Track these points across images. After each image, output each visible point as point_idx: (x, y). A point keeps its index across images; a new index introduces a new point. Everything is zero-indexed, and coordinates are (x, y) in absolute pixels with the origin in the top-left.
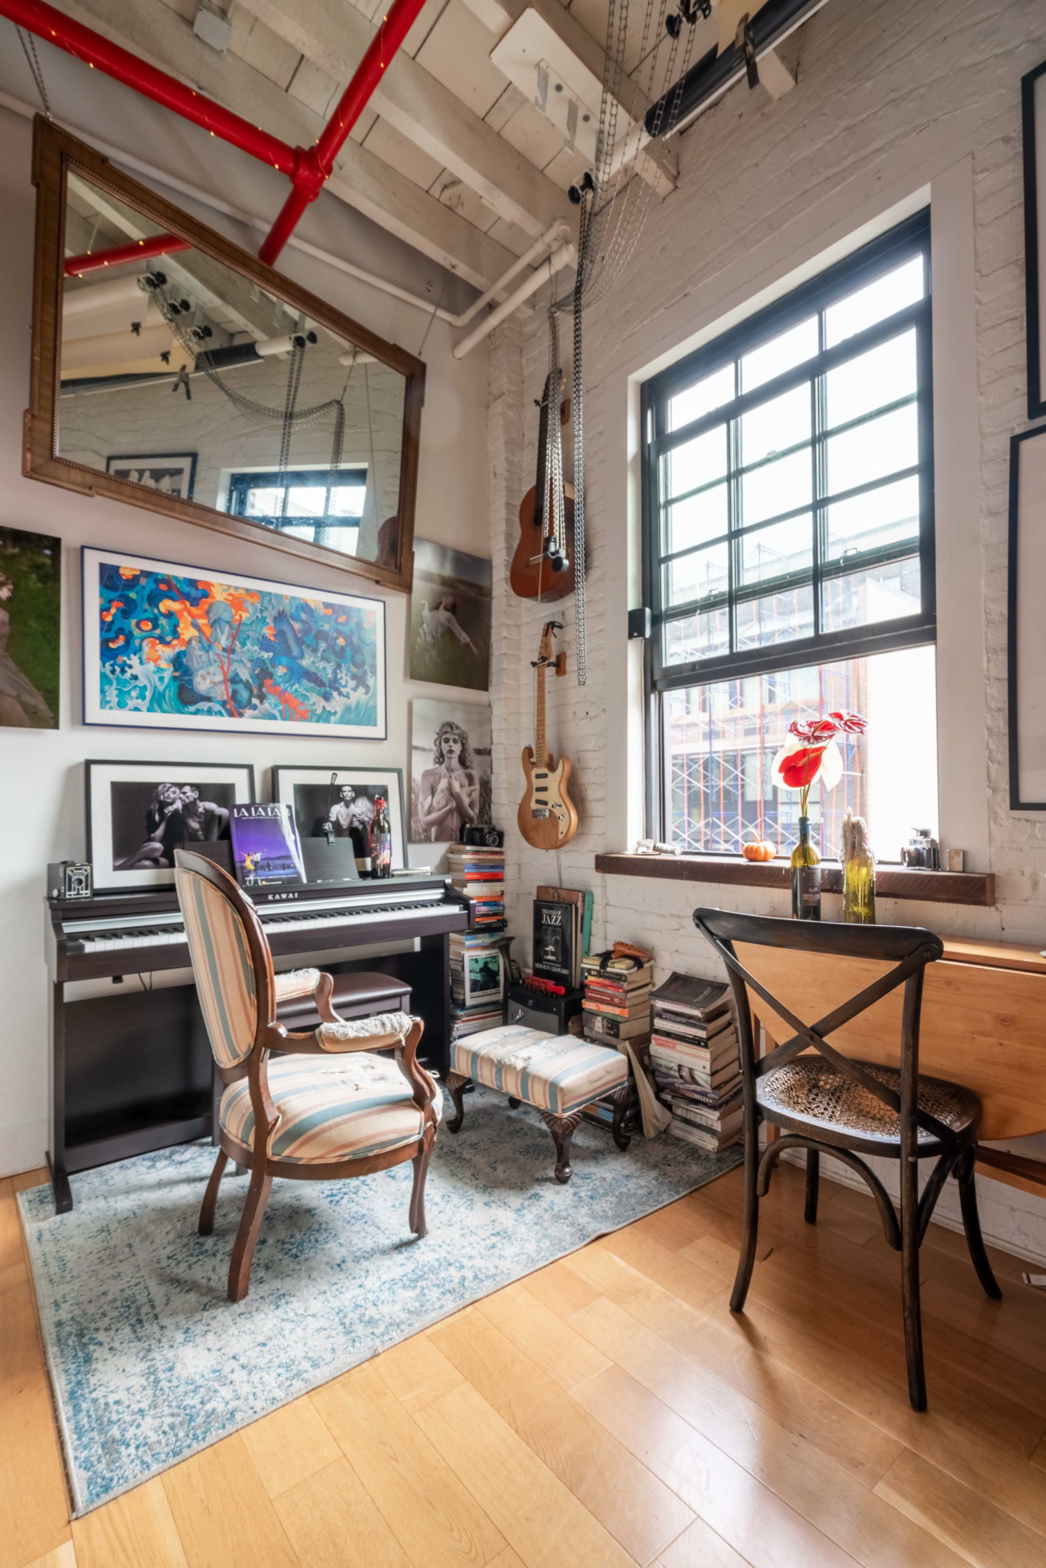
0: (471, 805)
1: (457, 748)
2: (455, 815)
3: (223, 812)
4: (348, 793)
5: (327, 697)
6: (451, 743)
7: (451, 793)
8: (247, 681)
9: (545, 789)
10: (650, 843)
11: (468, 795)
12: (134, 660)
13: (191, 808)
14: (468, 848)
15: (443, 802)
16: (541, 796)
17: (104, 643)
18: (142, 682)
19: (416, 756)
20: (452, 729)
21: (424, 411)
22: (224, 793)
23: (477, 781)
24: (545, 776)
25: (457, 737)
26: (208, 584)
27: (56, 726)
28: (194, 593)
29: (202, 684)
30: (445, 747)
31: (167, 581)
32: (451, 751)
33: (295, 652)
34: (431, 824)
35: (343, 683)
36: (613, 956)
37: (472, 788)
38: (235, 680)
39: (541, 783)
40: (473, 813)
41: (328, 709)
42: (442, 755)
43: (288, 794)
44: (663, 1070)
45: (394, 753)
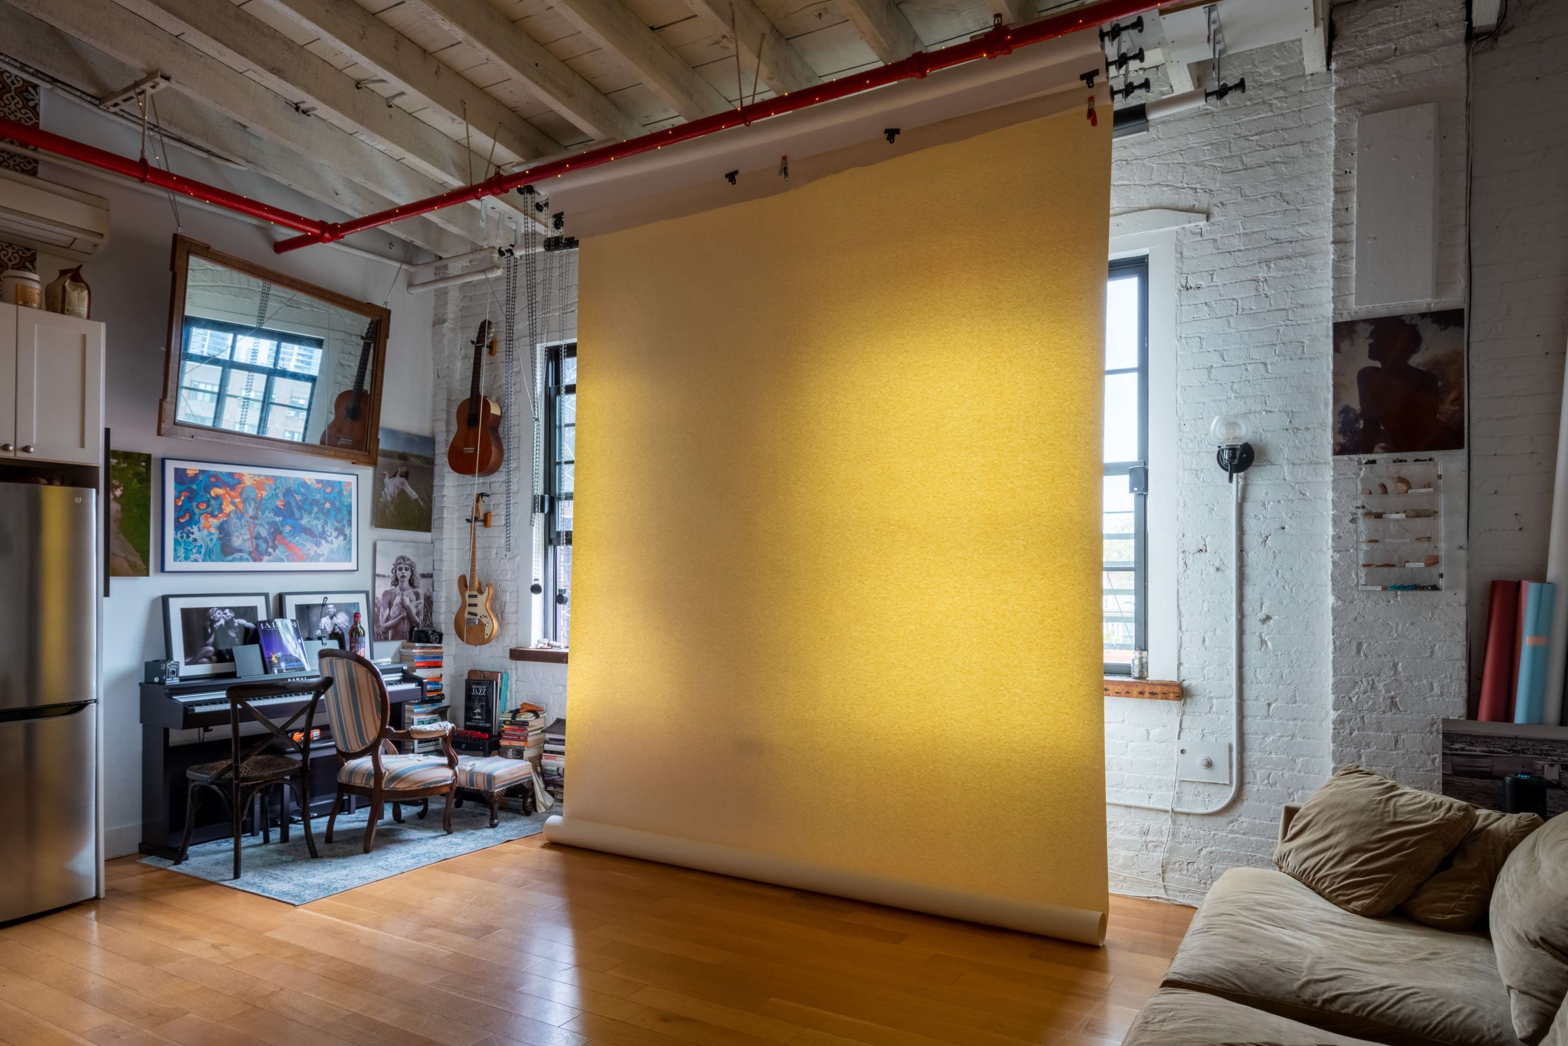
0: (418, 614)
1: (408, 574)
2: (406, 621)
3: (251, 625)
4: (331, 609)
5: (318, 545)
6: (404, 571)
7: (403, 606)
8: (266, 537)
9: (476, 605)
10: (546, 641)
11: (415, 606)
12: (195, 529)
13: (229, 623)
14: (417, 645)
15: (397, 613)
16: (473, 610)
17: (177, 520)
18: (200, 542)
19: (379, 581)
20: (405, 560)
21: (389, 342)
23: (422, 597)
24: (476, 596)
25: (408, 566)
26: (241, 475)
27: (147, 575)
28: (231, 481)
29: (236, 542)
30: (399, 574)
31: (216, 475)
32: (403, 577)
33: (297, 515)
34: (388, 629)
35: (329, 534)
36: (520, 711)
37: (418, 602)
38: (258, 537)
39: (473, 601)
40: (419, 619)
41: (318, 552)
42: (397, 579)
43: (291, 612)
44: (549, 772)
45: (363, 580)
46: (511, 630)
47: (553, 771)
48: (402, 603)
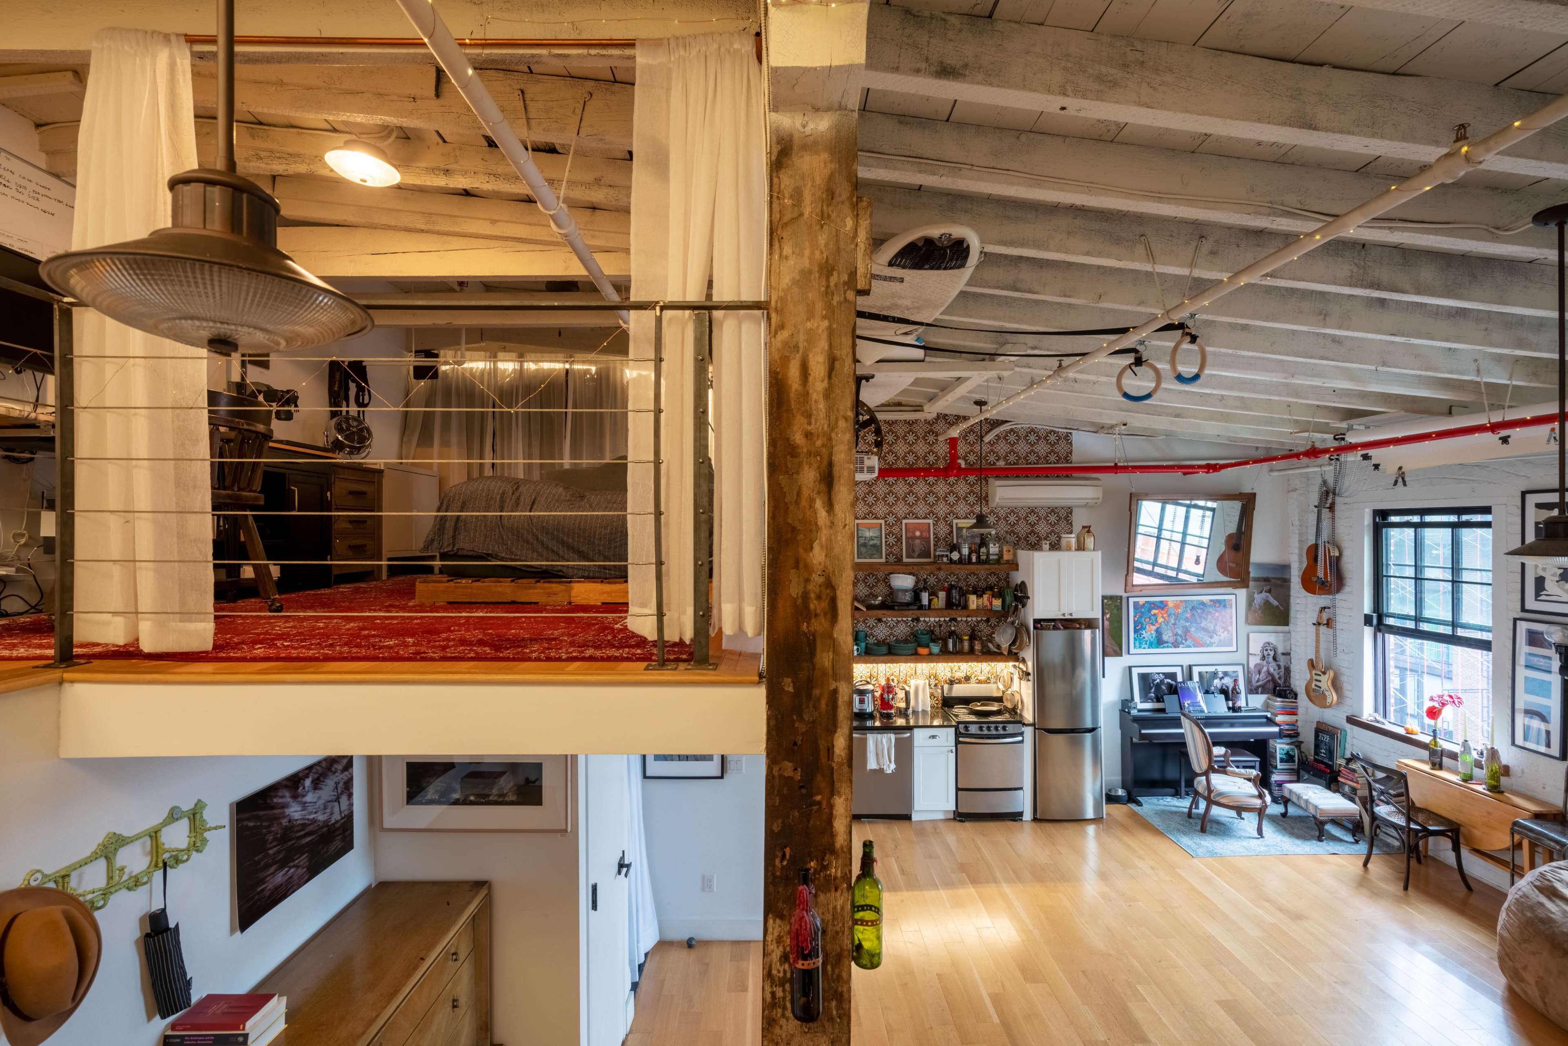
0: (1280, 678)
1: (1272, 653)
2: (1271, 682)
3: (1173, 683)
4: (1221, 675)
5: (1211, 637)
6: (1269, 651)
7: (1269, 673)
8: (1181, 634)
9: (1320, 681)
11: (1278, 674)
12: (1144, 632)
13: (1162, 681)
14: (1279, 699)
15: (1265, 677)
16: (1318, 684)
17: (1135, 628)
18: (1146, 639)
19: (1251, 657)
20: (1269, 645)
21: (1255, 512)
22: (1173, 676)
23: (1283, 667)
24: (1320, 675)
25: (1272, 648)
26: (1167, 601)
27: (1121, 656)
28: (1162, 606)
29: (1165, 638)
30: (1266, 653)
31: (1154, 603)
32: (1269, 655)
33: (1199, 621)
34: (1258, 687)
35: (1218, 631)
36: (1354, 760)
37: (1280, 671)
38: (1177, 634)
39: (1318, 678)
40: (1281, 682)
41: (1212, 641)
42: (1264, 656)
45: (1241, 657)
46: (1348, 702)
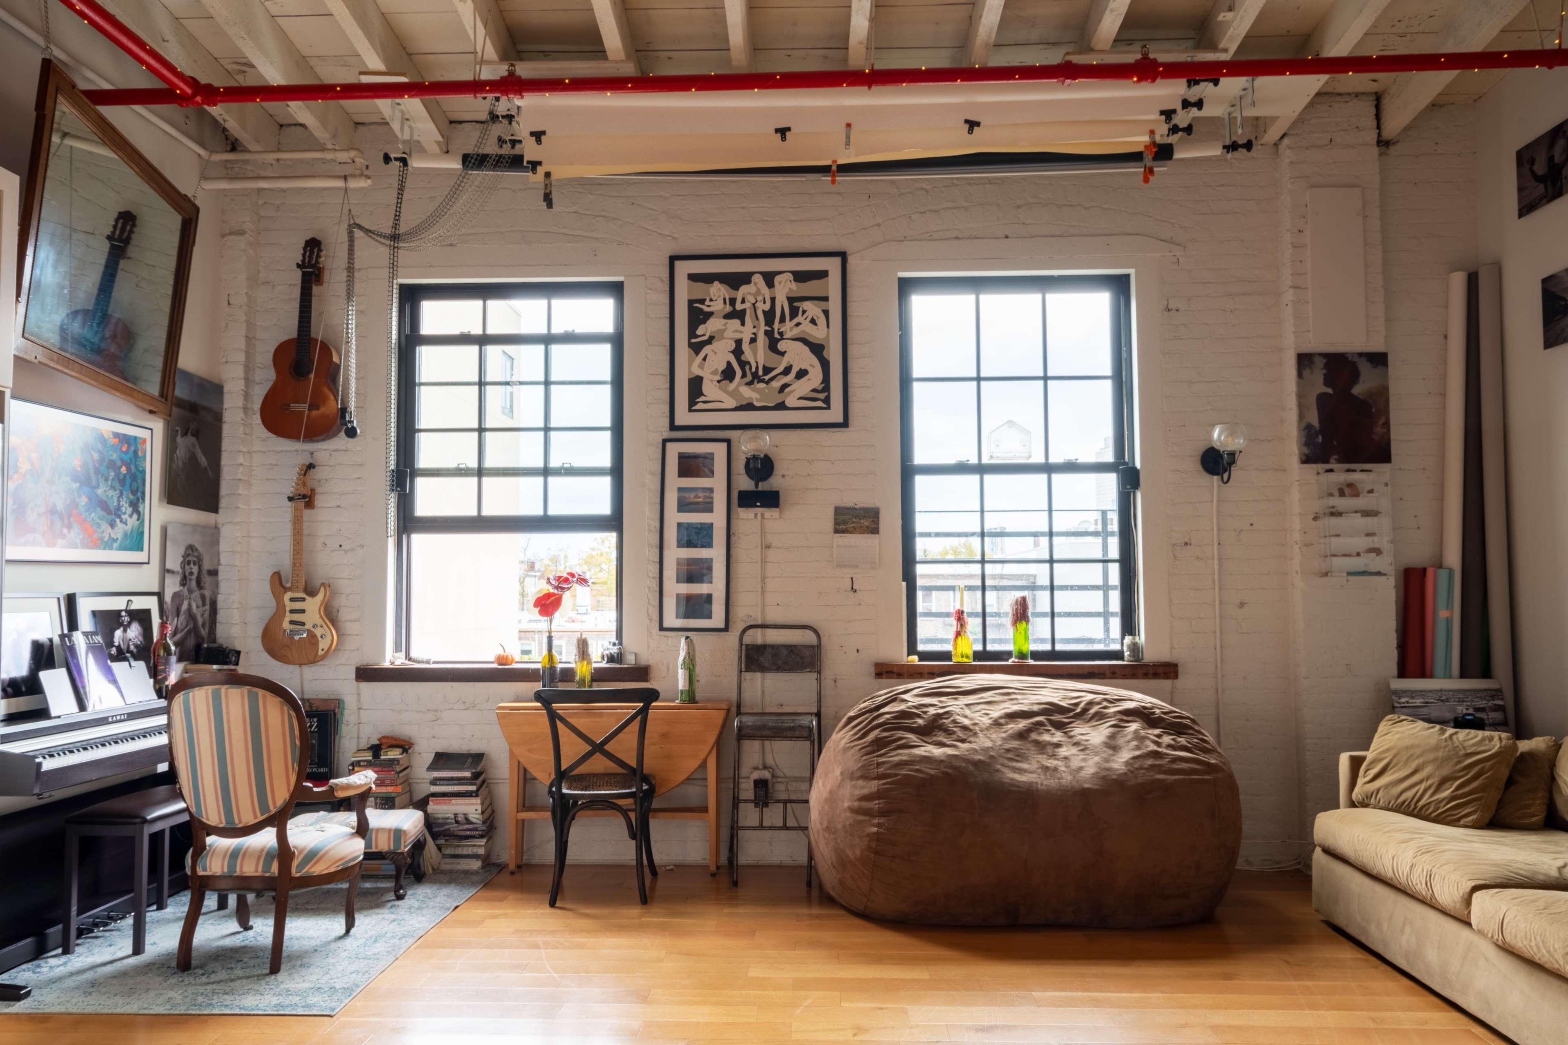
1: (195, 569)
2: (192, 635)
4: (125, 619)
5: (112, 525)
6: (192, 565)
7: (191, 616)
8: (61, 511)
9: (303, 611)
10: (402, 656)
11: (201, 614)
15: (184, 624)
16: (297, 617)
19: (168, 579)
20: (193, 551)
23: (208, 601)
24: (304, 600)
25: (195, 559)
30: (188, 569)
32: (191, 573)
34: (176, 645)
35: (124, 511)
36: (382, 747)
37: (204, 608)
39: (298, 605)
40: (205, 633)
41: (113, 536)
42: (185, 577)
43: (85, 622)
44: (441, 821)
47: (448, 818)
48: (189, 609)
